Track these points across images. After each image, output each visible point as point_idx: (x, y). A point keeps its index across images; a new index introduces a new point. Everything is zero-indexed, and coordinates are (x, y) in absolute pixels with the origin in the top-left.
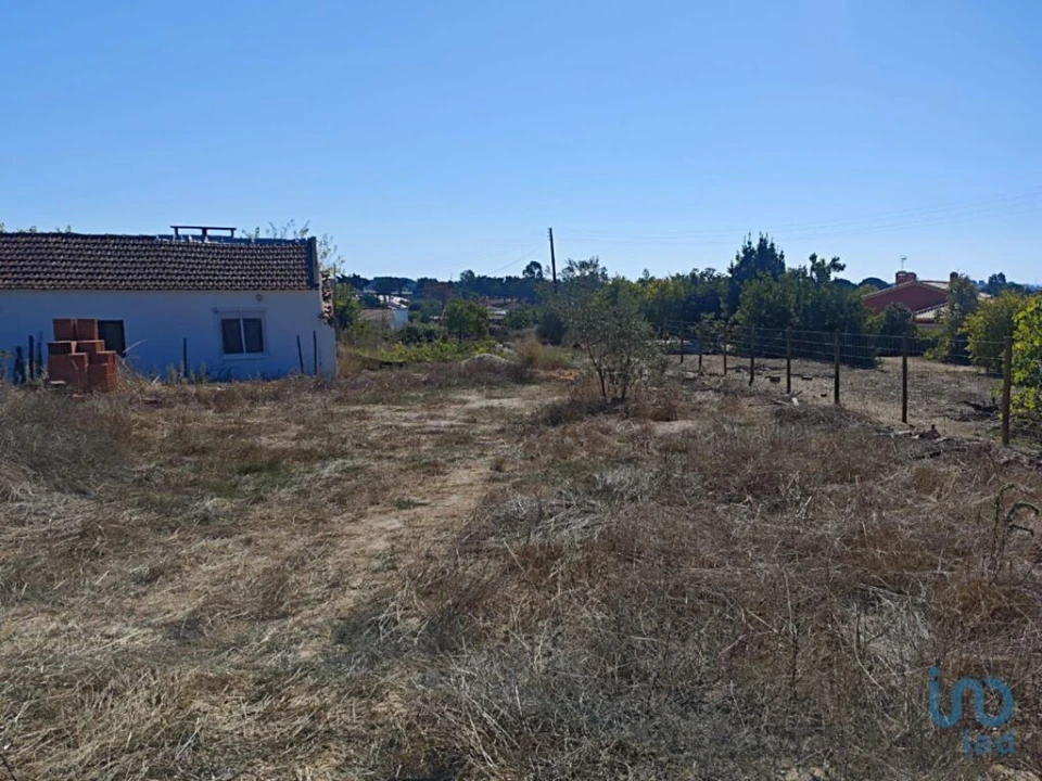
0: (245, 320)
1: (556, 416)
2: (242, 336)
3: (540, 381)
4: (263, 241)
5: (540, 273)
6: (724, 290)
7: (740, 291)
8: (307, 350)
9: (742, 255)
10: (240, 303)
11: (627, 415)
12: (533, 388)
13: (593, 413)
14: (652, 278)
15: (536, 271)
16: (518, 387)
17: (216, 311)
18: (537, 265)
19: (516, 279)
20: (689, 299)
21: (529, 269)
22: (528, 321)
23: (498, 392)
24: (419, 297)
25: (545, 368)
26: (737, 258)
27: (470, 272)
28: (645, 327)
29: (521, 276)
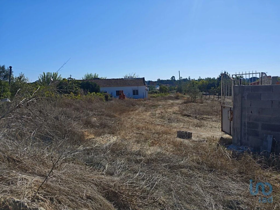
0: (136, 90)
1: (185, 103)
2: (135, 92)
3: (180, 99)
4: (137, 78)
5: (175, 79)
6: (216, 82)
7: (219, 83)
8: (144, 94)
9: (220, 75)
10: (135, 88)
11: (195, 103)
12: (179, 100)
13: (190, 102)
14: (201, 79)
15: (174, 78)
16: (177, 100)
17: (132, 89)
18: (174, 77)
19: (169, 80)
20: (209, 84)
21: (172, 78)
22: (173, 89)
23: (174, 100)
24: (149, 85)
25: (181, 97)
26: (219, 76)
27: (159, 79)
28: (199, 90)
29: (170, 79)
